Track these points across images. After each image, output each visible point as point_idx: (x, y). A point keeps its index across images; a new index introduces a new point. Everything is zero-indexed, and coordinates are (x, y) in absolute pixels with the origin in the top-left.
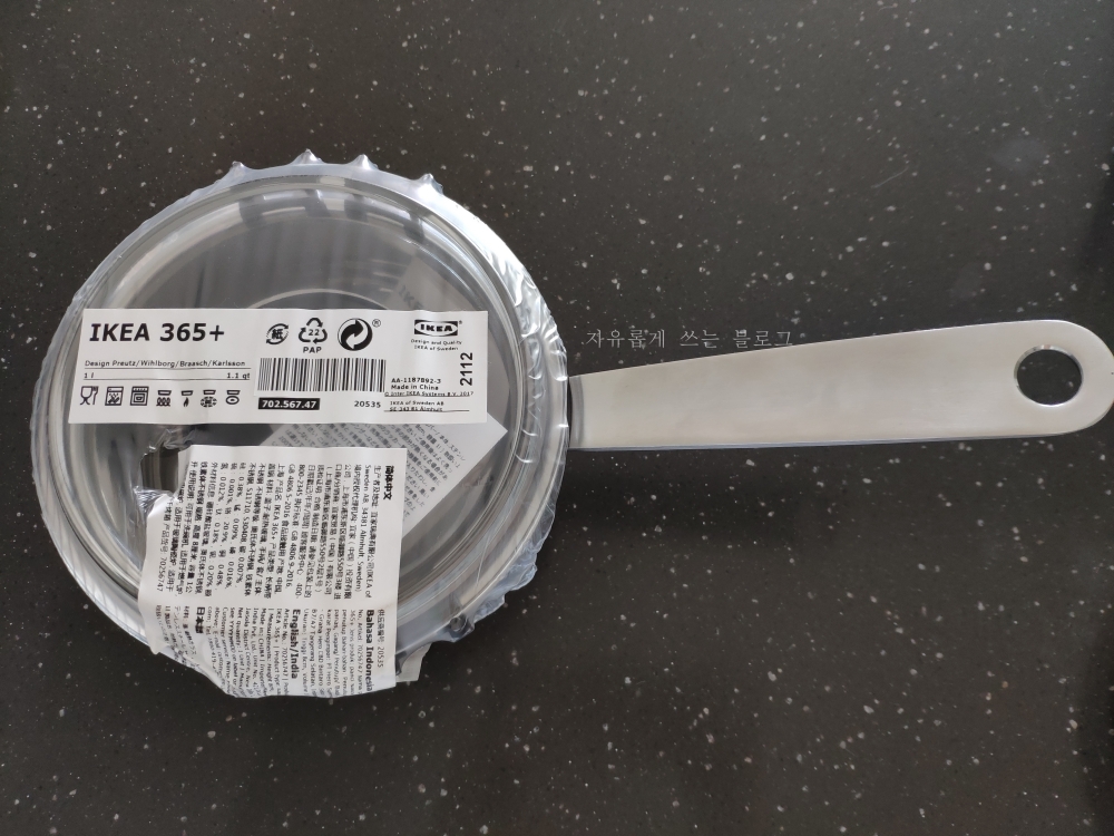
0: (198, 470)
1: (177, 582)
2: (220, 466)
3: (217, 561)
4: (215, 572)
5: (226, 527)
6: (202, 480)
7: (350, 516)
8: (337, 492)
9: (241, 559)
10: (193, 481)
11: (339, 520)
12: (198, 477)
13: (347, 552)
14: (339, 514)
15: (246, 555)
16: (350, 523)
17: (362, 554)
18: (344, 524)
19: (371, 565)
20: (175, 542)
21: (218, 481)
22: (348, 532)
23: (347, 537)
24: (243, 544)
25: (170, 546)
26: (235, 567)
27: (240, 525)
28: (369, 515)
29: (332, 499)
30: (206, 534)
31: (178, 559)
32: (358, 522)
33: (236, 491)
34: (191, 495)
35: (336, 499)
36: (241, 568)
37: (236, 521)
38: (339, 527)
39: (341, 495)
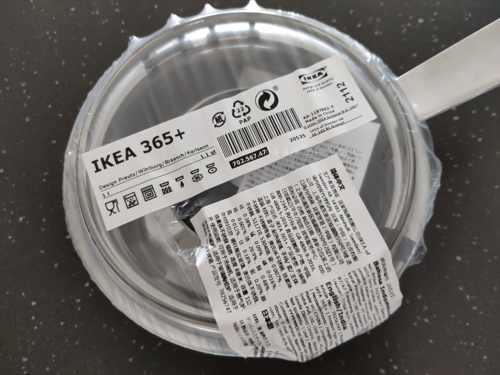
0: (214, 221)
1: (238, 301)
2: (226, 213)
3: (258, 275)
4: (261, 282)
5: (252, 249)
6: (221, 226)
7: (327, 209)
8: (310, 197)
9: (274, 266)
10: (215, 230)
11: (322, 214)
12: (217, 226)
13: (339, 232)
14: (320, 210)
15: (275, 261)
16: (330, 213)
17: (348, 230)
18: (326, 215)
19: (358, 234)
20: (223, 275)
21: (231, 223)
22: (332, 219)
23: (333, 222)
24: (270, 255)
25: (221, 279)
26: (273, 273)
27: (260, 244)
28: (338, 204)
29: (309, 203)
30: (241, 260)
31: (231, 286)
32: (334, 211)
33: (246, 225)
34: (218, 239)
35: (312, 202)
36: (276, 272)
37: (256, 243)
38: (324, 218)
39: (314, 198)
